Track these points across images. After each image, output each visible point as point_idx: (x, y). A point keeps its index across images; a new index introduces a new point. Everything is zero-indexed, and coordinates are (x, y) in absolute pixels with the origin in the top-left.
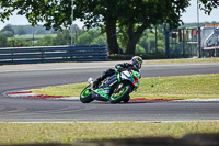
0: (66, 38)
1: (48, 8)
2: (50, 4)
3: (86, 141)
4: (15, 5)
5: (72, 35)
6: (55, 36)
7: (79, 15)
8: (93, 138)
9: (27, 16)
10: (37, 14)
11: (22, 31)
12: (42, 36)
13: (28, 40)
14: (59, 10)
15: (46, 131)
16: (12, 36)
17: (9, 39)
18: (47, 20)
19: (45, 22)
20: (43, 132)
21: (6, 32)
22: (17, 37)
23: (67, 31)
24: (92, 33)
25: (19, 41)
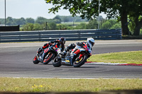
0: (94, 24)
1: (83, 5)
2: (85, 2)
3: (107, 91)
4: (62, 3)
5: (99, 22)
6: (87, 23)
7: (103, 10)
8: (112, 89)
9: (70, 10)
10: (76, 9)
11: (66, 19)
12: (79, 23)
13: (70, 26)
14: (91, 6)
15: (82, 84)
16: (60, 23)
17: (58, 25)
18: (82, 13)
19: (81, 14)
20: (80, 85)
21: (56, 20)
22: (63, 23)
23: (96, 20)
24: (112, 22)
25: (64, 26)
